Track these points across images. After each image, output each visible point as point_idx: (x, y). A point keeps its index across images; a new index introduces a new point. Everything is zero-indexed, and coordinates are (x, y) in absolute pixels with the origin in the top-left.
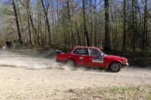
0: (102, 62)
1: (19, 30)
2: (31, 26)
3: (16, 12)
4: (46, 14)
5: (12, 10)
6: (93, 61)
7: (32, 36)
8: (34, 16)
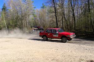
0: (58, 36)
1: (57, 21)
2: (64, 19)
3: (55, 11)
4: (73, 10)
5: (54, 10)
6: (54, 36)
7: (64, 24)
8: (66, 12)
